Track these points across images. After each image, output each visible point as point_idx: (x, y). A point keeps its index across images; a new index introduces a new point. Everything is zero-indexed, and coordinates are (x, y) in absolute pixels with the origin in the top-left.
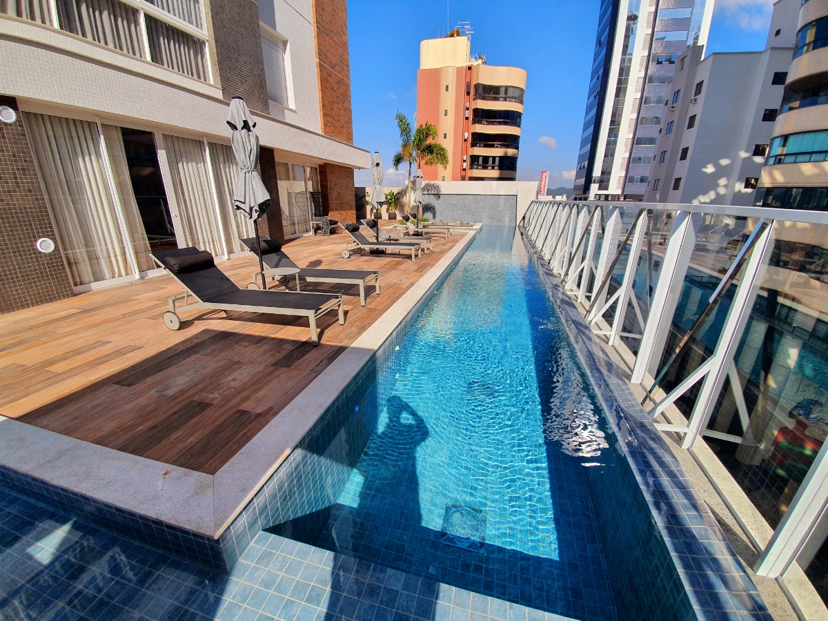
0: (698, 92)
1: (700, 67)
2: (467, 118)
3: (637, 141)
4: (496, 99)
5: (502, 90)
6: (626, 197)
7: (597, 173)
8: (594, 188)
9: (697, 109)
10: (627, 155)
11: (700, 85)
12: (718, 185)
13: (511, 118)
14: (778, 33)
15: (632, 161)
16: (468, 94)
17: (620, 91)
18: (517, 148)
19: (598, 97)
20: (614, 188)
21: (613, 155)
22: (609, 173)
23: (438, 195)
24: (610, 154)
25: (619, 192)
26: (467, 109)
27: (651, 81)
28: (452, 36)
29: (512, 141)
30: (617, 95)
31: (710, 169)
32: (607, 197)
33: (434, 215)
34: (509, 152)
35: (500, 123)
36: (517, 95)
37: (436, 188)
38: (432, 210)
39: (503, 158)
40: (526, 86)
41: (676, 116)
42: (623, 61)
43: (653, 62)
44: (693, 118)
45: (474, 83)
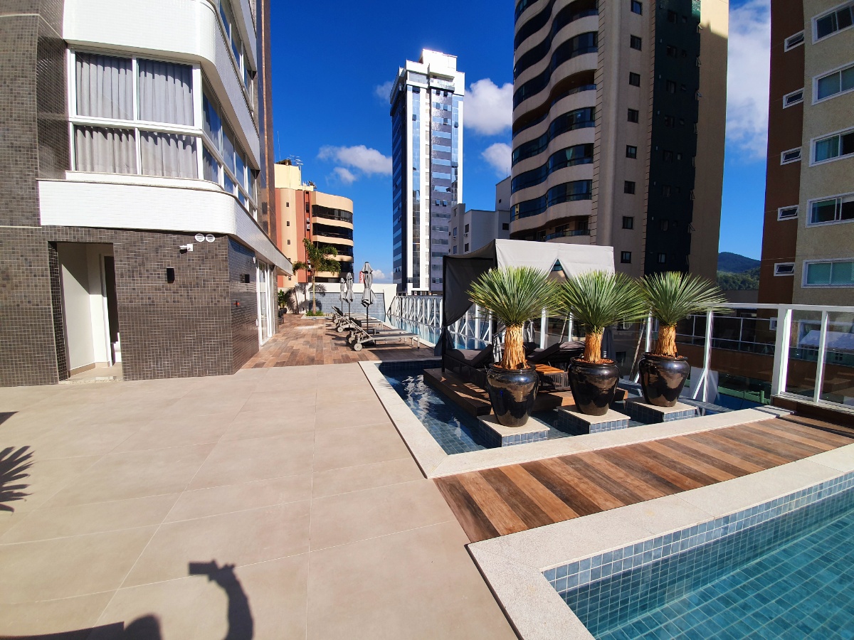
0: (467, 231)
1: (465, 216)
2: (308, 230)
3: (433, 255)
4: (332, 218)
5: (336, 213)
6: (432, 292)
7: (410, 275)
8: (410, 286)
9: (468, 240)
10: (428, 263)
11: (467, 226)
13: (346, 233)
14: (500, 201)
15: (432, 268)
16: (308, 211)
17: (416, 220)
18: (352, 255)
19: (401, 222)
20: (424, 286)
21: (419, 264)
22: (419, 276)
23: (323, 294)
24: (416, 262)
25: (427, 289)
26: (308, 223)
28: (284, 163)
29: (346, 250)
30: (414, 223)
32: (418, 292)
33: (321, 309)
34: (346, 258)
35: (336, 236)
36: (348, 217)
37: (322, 288)
38: (319, 304)
39: (342, 262)
40: (354, 211)
41: (457, 244)
42: (414, 201)
43: (433, 204)
44: (467, 245)
45: (312, 204)
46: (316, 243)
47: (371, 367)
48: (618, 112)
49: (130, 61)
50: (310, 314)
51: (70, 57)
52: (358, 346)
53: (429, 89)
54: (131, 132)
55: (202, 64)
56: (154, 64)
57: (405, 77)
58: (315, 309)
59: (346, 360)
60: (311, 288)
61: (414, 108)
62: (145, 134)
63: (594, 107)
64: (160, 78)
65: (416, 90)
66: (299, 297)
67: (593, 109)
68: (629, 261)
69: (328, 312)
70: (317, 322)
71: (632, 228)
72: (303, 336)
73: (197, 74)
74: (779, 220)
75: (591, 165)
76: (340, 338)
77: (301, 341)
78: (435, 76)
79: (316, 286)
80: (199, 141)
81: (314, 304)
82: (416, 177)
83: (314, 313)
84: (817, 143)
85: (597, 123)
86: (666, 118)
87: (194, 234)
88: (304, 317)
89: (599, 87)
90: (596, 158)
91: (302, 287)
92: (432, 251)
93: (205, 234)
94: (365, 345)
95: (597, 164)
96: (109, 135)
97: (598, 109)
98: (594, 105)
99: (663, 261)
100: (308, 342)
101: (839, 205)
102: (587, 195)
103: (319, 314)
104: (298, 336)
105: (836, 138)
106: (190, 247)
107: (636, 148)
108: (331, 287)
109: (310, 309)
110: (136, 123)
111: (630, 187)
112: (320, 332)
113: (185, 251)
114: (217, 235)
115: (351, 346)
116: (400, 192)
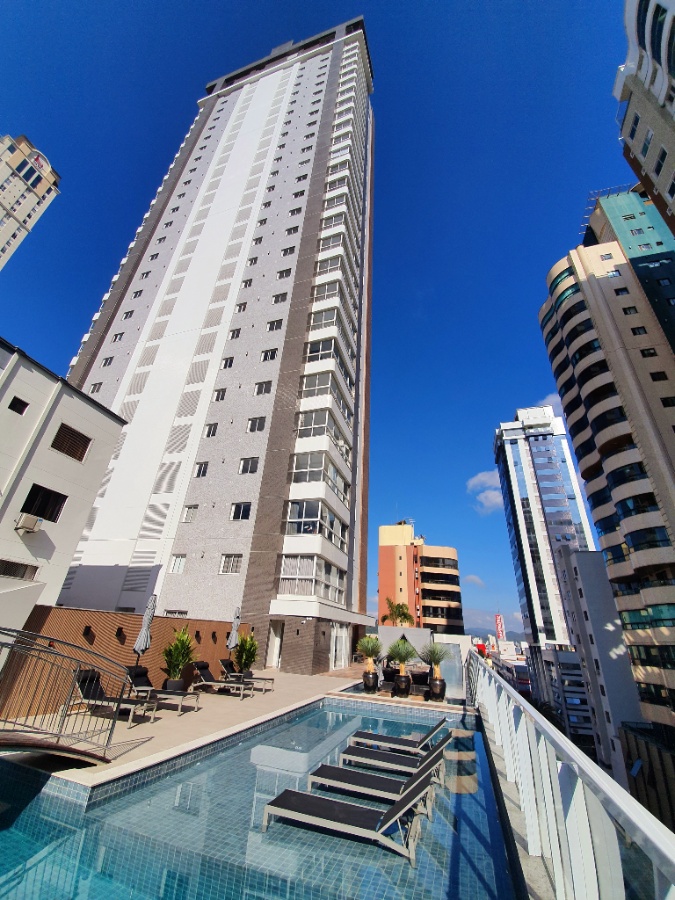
0: (576, 574)
1: (572, 557)
2: (417, 578)
4: (437, 566)
5: (441, 561)
7: (540, 623)
8: (543, 639)
9: (580, 585)
11: (575, 568)
12: (622, 639)
13: (453, 580)
15: (567, 614)
16: (416, 562)
18: (460, 601)
20: (562, 636)
22: (552, 624)
25: (568, 642)
26: (417, 572)
28: (400, 524)
29: (455, 596)
31: (611, 627)
34: (454, 604)
35: (442, 583)
36: (454, 564)
39: (449, 609)
40: (458, 557)
41: (571, 589)
42: (530, 539)
43: (553, 540)
44: (580, 590)
45: (419, 555)
46: (424, 591)
49: (298, 556)
51: (284, 558)
53: (527, 438)
54: (295, 579)
55: (317, 555)
56: (303, 556)
57: (502, 435)
61: (514, 457)
62: (299, 579)
64: (305, 560)
65: (514, 442)
67: (642, 464)
73: (315, 558)
78: (531, 427)
80: (314, 580)
82: (528, 515)
85: (648, 476)
87: (306, 617)
89: (639, 445)
92: (561, 593)
93: (309, 617)
96: (290, 581)
97: (645, 463)
98: (641, 461)
110: (297, 577)
113: (303, 623)
114: (312, 617)
116: (513, 531)
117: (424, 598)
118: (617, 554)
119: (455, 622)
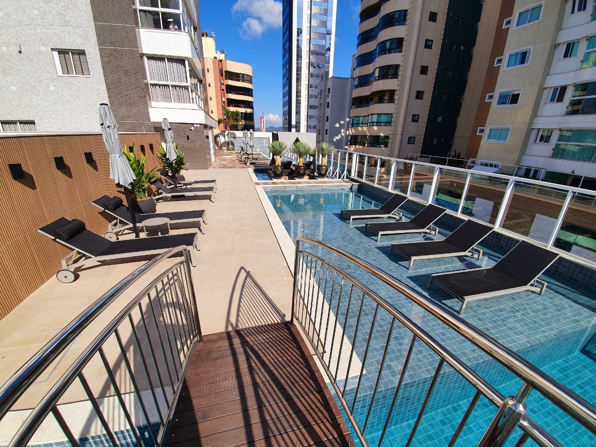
0: (329, 92)
1: (329, 81)
2: (223, 90)
3: (310, 107)
4: (238, 80)
5: (241, 76)
7: (294, 123)
9: (329, 100)
10: (306, 114)
11: (329, 89)
12: (341, 132)
13: (248, 92)
15: (309, 117)
16: (222, 75)
17: (298, 80)
18: (252, 108)
19: (288, 80)
21: (300, 113)
22: (300, 123)
23: (235, 138)
24: (298, 113)
26: (223, 84)
27: (312, 76)
28: (203, 36)
29: (249, 104)
30: (297, 82)
31: (337, 125)
33: (234, 147)
34: (249, 111)
35: (242, 94)
36: (249, 79)
37: (234, 134)
38: (233, 144)
39: (246, 114)
40: (253, 74)
41: (322, 102)
42: (297, 63)
43: (311, 66)
44: (328, 103)
45: (224, 70)
46: (228, 100)
47: (251, 170)
48: (422, 15)
49: (164, 59)
50: (228, 149)
51: (145, 58)
52: (248, 164)
54: (168, 86)
55: (188, 59)
56: (172, 59)
58: (231, 146)
59: (243, 167)
60: (228, 134)
62: (172, 86)
63: (407, 10)
64: (174, 64)
66: (222, 140)
67: (406, 11)
68: (417, 121)
69: (237, 149)
70: (232, 154)
71: (422, 99)
72: (227, 160)
73: (187, 62)
74: (486, 101)
75: (400, 54)
76: (242, 161)
77: (226, 162)
79: (231, 133)
80: (189, 88)
81: (230, 144)
83: (231, 149)
84: (510, 56)
85: (408, 22)
86: (456, 19)
87: (193, 124)
88: (225, 151)
90: (404, 49)
91: (223, 133)
92: (309, 105)
93: (197, 124)
94: (251, 164)
95: (403, 53)
96: (161, 87)
97: (409, 12)
98: (407, 9)
99: (440, 121)
100: (229, 162)
101: (510, 95)
102: (395, 76)
103: (233, 149)
104: (224, 160)
105: (518, 53)
106: (193, 128)
107: (432, 41)
108: (239, 134)
109: (228, 147)
110: (170, 83)
111: (424, 70)
112: (234, 159)
113: (191, 130)
114: (200, 124)
115: (246, 164)
116: (287, 56)
117: (229, 105)
118: (364, 81)
119: (249, 123)
